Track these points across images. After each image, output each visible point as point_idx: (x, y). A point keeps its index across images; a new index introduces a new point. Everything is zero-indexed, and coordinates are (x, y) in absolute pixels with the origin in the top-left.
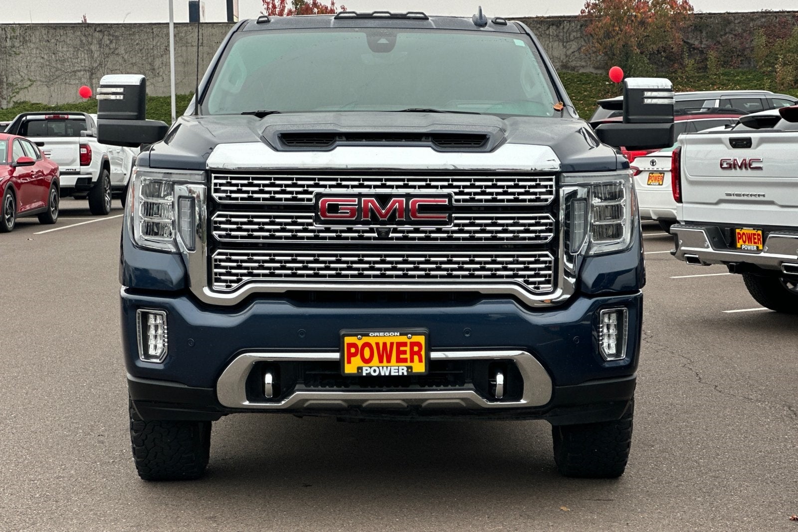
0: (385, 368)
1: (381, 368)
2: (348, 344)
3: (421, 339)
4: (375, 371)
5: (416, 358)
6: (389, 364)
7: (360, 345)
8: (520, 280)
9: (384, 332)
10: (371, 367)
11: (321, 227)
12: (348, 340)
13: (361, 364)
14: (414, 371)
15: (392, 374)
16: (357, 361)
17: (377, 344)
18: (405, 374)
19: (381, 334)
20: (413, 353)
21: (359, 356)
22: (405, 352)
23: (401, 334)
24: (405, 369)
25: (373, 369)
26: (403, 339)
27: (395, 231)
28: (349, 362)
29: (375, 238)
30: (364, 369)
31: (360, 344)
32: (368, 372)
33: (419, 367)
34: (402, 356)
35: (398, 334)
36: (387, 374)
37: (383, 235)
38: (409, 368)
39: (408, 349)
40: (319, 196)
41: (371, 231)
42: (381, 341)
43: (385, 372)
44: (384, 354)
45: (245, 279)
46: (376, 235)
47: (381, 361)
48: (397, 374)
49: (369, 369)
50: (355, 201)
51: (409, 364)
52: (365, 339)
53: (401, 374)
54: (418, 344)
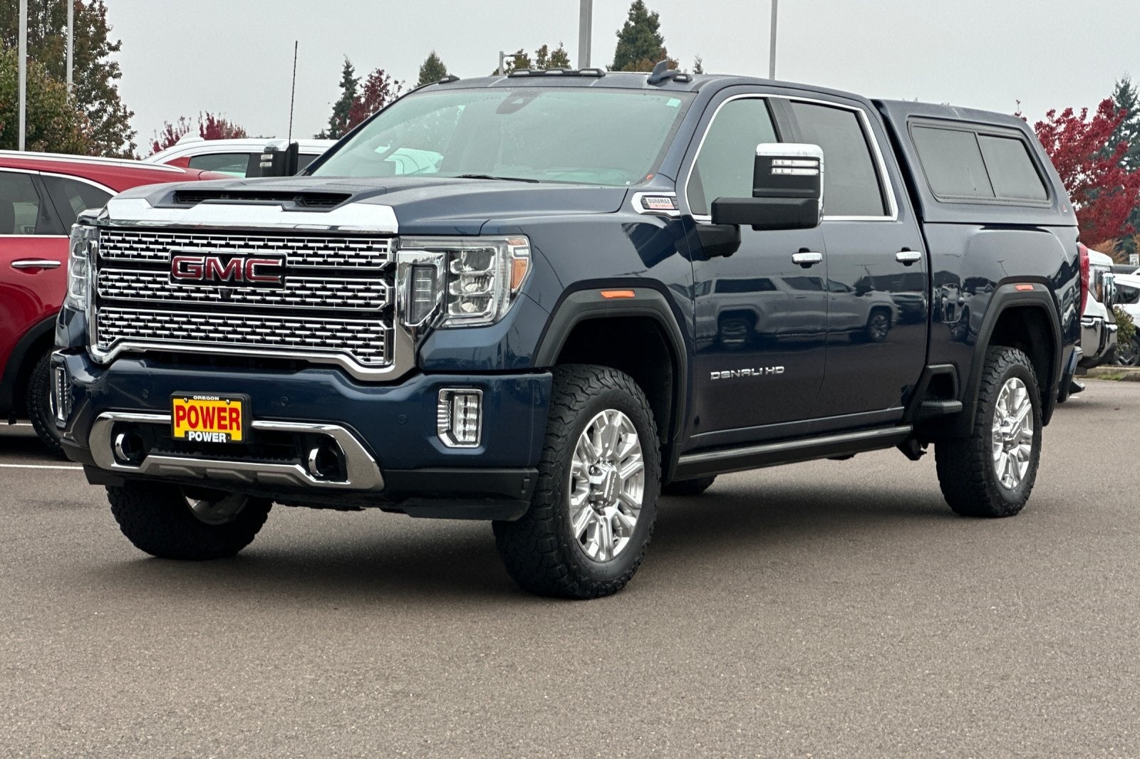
0: (207, 433)
1: (204, 433)
2: (176, 406)
3: (238, 405)
4: (199, 436)
5: (234, 425)
6: (211, 430)
7: (187, 409)
8: (348, 350)
9: (206, 395)
10: (195, 432)
11: (175, 286)
12: (177, 402)
13: (188, 428)
14: (233, 438)
15: (214, 440)
16: (184, 424)
17: (202, 408)
18: (225, 441)
19: (204, 398)
20: (232, 420)
21: (186, 420)
22: (224, 418)
23: (221, 399)
24: (225, 436)
25: (197, 433)
26: (223, 404)
27: (236, 293)
28: (178, 425)
29: (219, 300)
30: (190, 433)
31: (187, 407)
32: (193, 437)
33: (237, 436)
34: (223, 422)
35: (218, 399)
36: (209, 440)
37: (226, 297)
38: (228, 435)
39: (227, 414)
40: (174, 253)
41: (215, 292)
42: (205, 405)
43: (207, 438)
44: (208, 419)
45: (118, 337)
46: (219, 296)
47: (205, 426)
48: (217, 441)
49: (193, 433)
50: (200, 260)
51: (228, 431)
52: (191, 403)
53: (220, 441)
54: (235, 410)
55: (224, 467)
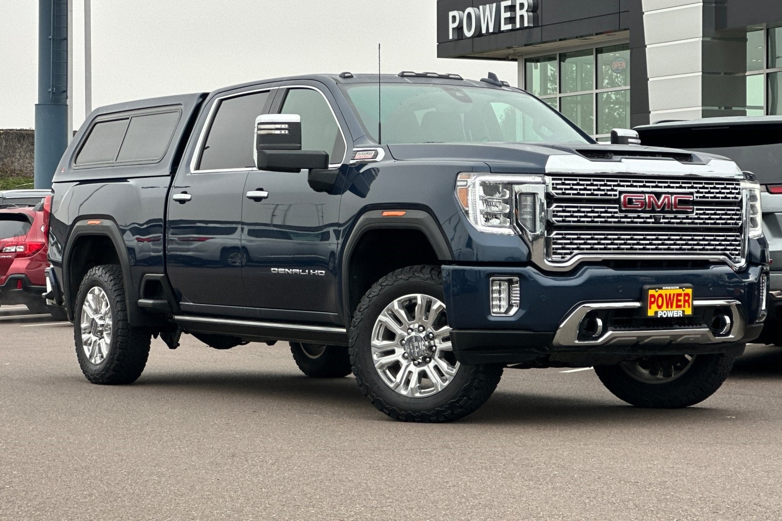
0: (670, 312)
1: (668, 312)
2: (650, 295)
3: (690, 291)
4: (665, 314)
5: (687, 304)
6: (672, 309)
7: (656, 296)
8: (728, 252)
9: (671, 286)
10: (662, 311)
11: (623, 215)
12: (651, 292)
13: (657, 309)
14: (686, 314)
15: (675, 316)
16: (654, 307)
17: (666, 295)
18: (681, 316)
19: (669, 288)
20: (685, 301)
21: (655, 304)
22: (680, 301)
23: (680, 288)
24: (681, 312)
25: (664, 312)
26: (680, 291)
27: (664, 218)
28: (650, 308)
29: (653, 223)
30: (659, 312)
31: (656, 295)
32: (661, 315)
33: (689, 311)
34: (679, 303)
35: (678, 288)
36: (672, 316)
37: (657, 221)
38: (683, 311)
39: (682, 298)
40: (621, 193)
41: (650, 218)
42: (668, 292)
43: (670, 315)
44: (669, 303)
45: (576, 252)
46: (653, 220)
47: (667, 307)
48: (676, 316)
49: (661, 312)
50: (643, 196)
51: (683, 309)
52: (660, 292)
53: (679, 316)
54: (687, 295)
55: (663, 334)
